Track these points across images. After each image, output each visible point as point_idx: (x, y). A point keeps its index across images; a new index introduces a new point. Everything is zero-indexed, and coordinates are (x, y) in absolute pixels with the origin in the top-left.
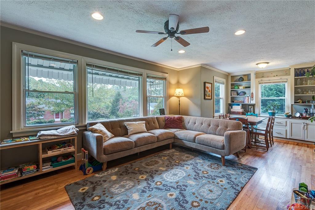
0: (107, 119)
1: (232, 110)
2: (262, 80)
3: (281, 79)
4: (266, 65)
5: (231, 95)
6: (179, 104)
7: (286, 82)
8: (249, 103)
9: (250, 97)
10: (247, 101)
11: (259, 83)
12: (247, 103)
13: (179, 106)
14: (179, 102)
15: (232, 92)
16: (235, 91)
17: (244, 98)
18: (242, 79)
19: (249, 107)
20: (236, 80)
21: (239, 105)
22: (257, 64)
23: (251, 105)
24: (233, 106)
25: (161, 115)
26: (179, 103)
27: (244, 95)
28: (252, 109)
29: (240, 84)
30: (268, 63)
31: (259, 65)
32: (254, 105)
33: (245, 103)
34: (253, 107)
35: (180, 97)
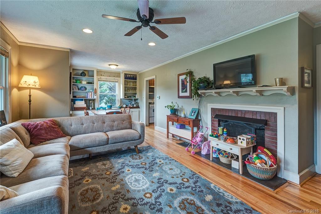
1: (76, 106)
2: (100, 78)
3: (114, 79)
4: (116, 67)
5: (73, 90)
6: (30, 101)
7: (117, 82)
8: (93, 98)
9: (93, 93)
10: (90, 96)
11: (99, 80)
12: (90, 98)
13: (30, 104)
15: (73, 86)
16: (76, 86)
17: (87, 93)
18: (83, 74)
19: (89, 102)
20: (75, 74)
21: (82, 100)
22: (109, 65)
23: (92, 100)
24: (76, 102)
26: (30, 99)
27: (85, 90)
28: (93, 103)
29: (81, 78)
30: (117, 66)
31: (111, 66)
32: (94, 100)
33: (88, 98)
34: (93, 102)
35: (31, 90)
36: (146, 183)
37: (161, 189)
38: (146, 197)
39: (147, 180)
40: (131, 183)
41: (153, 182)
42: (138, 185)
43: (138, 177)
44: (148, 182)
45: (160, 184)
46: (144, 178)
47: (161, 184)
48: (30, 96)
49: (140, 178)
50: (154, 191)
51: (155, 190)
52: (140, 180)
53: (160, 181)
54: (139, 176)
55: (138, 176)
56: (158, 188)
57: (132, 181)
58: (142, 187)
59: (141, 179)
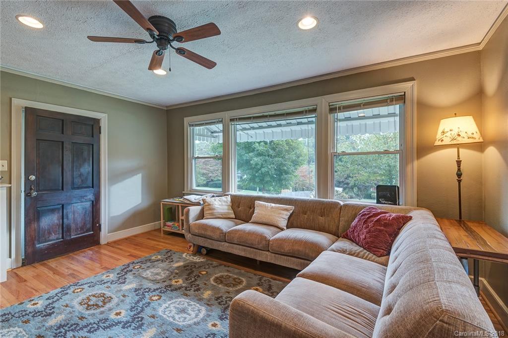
0: (263, 193)
6: (459, 175)
13: (459, 181)
14: (459, 166)
25: (378, 202)
26: (459, 170)
35: (461, 150)
36: (165, 312)
37: (137, 309)
38: (158, 295)
39: (165, 316)
40: (189, 305)
41: (153, 317)
42: (177, 306)
43: (185, 318)
44: (161, 314)
45: (138, 318)
46: (171, 320)
47: (136, 318)
48: (459, 163)
49: (179, 316)
50: (147, 305)
51: (146, 307)
52: (178, 314)
53: (138, 324)
54: (184, 321)
55: (187, 320)
56: (142, 310)
57: (190, 308)
58: (169, 305)
59: (177, 317)
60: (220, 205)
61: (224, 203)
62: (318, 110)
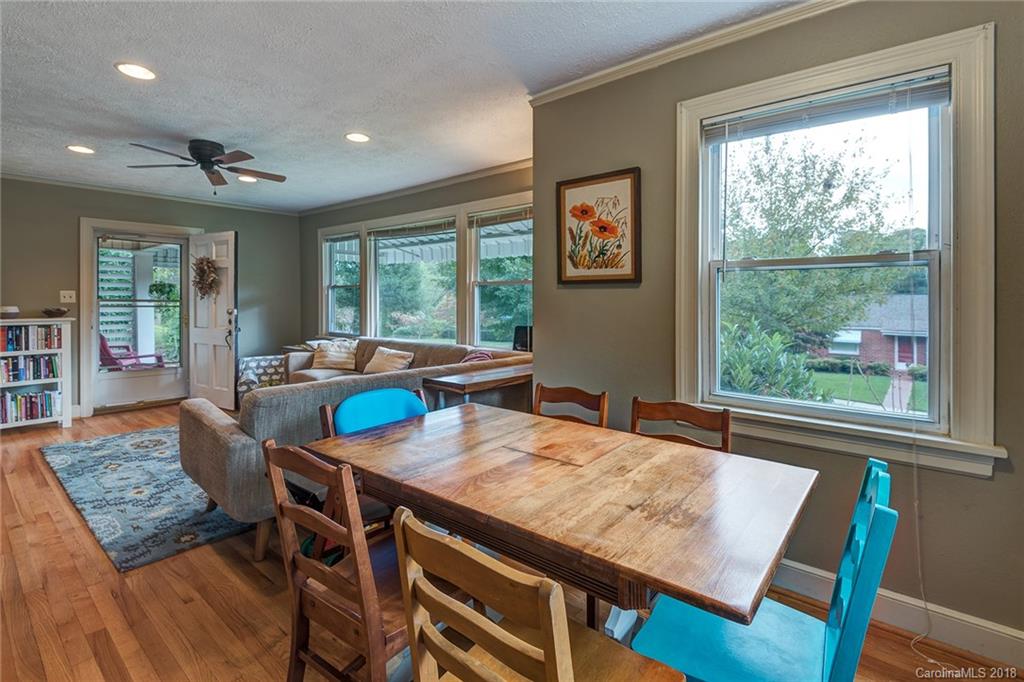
60: (337, 352)
61: (343, 350)
62: (457, 223)
